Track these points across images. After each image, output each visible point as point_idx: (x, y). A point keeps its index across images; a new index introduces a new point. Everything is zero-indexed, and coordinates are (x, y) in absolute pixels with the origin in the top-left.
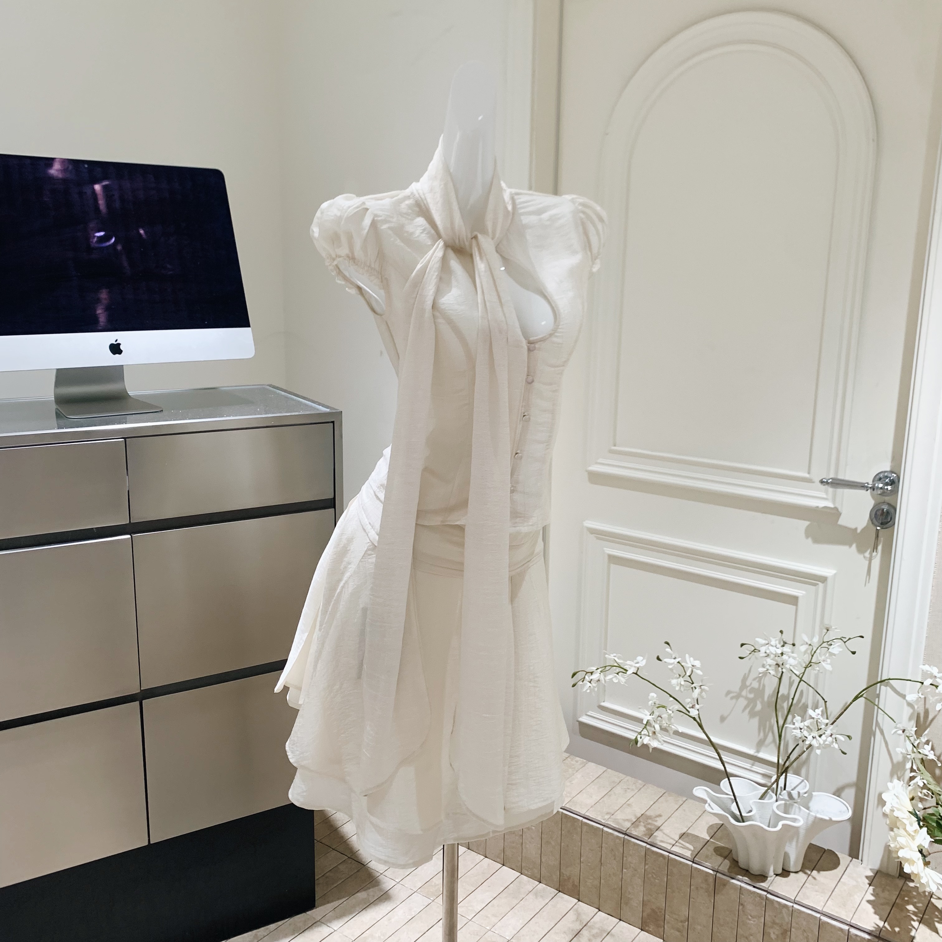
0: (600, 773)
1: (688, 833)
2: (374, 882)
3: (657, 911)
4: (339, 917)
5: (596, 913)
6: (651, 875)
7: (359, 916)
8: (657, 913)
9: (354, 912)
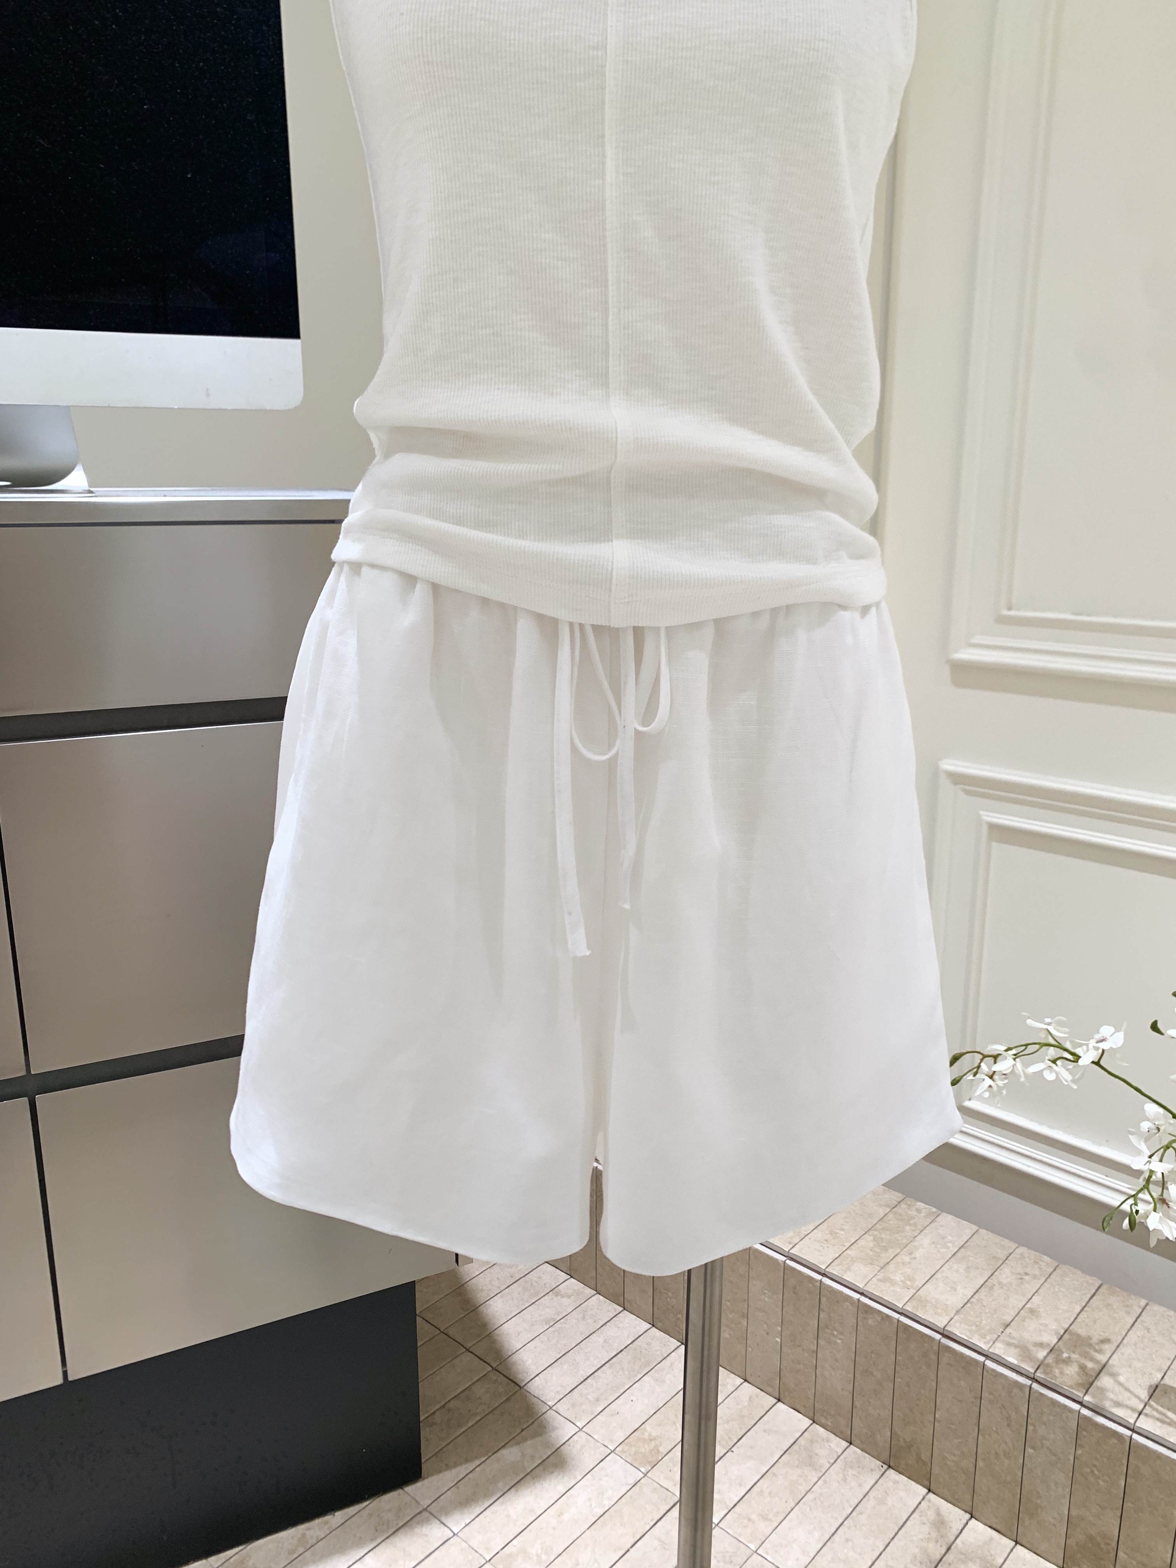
0: (965, 1238)
1: (1165, 1385)
2: (536, 1424)
3: (1099, 1539)
4: (464, 1503)
5: (967, 1523)
6: (1088, 1470)
7: (502, 1503)
8: (1099, 1544)
9: (493, 1494)
